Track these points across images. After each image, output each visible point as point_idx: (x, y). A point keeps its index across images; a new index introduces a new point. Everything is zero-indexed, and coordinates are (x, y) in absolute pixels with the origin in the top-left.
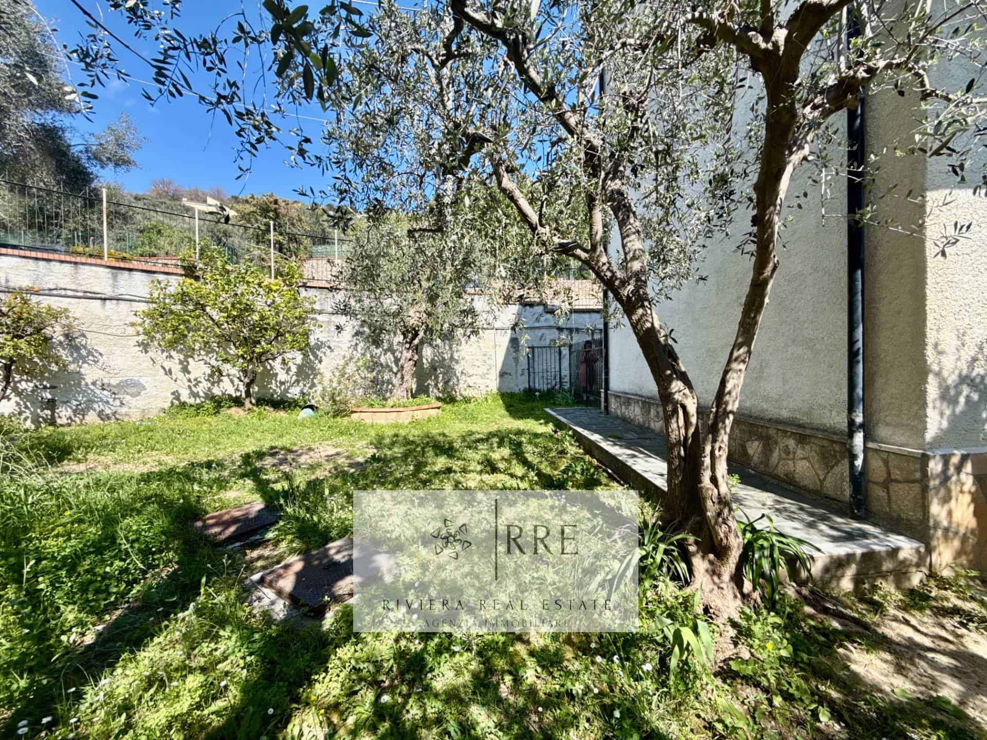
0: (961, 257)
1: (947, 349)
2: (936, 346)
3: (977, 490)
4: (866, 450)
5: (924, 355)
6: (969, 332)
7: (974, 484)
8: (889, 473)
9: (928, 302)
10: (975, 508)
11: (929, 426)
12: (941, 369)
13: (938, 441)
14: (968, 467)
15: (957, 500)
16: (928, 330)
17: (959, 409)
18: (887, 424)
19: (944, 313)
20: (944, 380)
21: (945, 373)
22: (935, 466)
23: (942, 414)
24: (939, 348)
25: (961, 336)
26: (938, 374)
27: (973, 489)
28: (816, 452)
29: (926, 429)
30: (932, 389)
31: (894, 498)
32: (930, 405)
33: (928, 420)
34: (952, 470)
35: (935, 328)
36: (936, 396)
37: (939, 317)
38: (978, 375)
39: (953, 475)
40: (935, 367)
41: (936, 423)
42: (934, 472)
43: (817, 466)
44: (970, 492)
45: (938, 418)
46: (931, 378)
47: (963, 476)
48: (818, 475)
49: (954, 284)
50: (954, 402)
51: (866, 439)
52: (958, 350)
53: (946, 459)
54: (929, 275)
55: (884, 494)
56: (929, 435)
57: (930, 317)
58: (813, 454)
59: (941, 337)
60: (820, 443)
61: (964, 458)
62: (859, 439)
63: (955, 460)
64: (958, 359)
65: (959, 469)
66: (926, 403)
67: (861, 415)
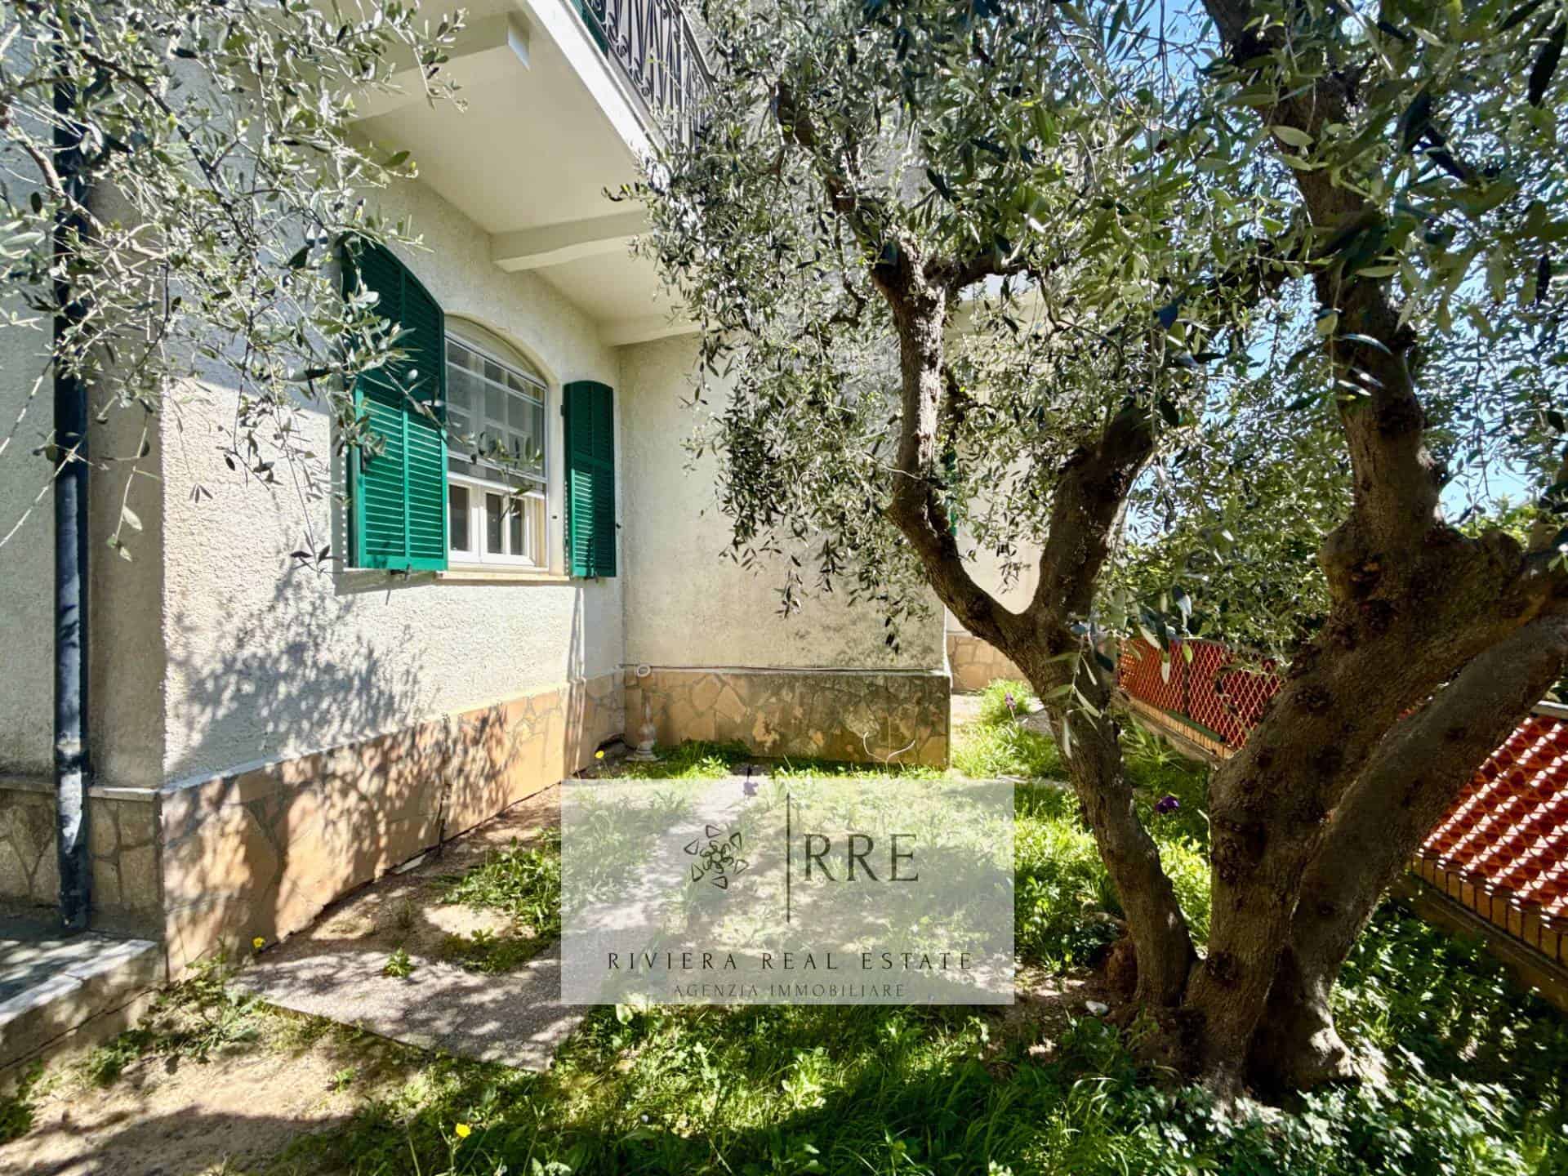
0: (226, 486)
1: (200, 623)
2: (179, 618)
3: (249, 825)
4: (87, 804)
5: (161, 633)
6: (240, 596)
7: (244, 817)
8: (119, 836)
9: (166, 549)
10: (247, 851)
11: (169, 746)
12: (190, 655)
13: (183, 767)
14: (235, 795)
15: (215, 851)
16: (167, 593)
17: (221, 712)
18: (123, 751)
19: (195, 567)
20: (197, 671)
21: (197, 661)
22: (174, 811)
23: (190, 725)
24: (187, 622)
25: (226, 605)
26: (183, 664)
27: (243, 825)
28: (21, 821)
29: (164, 751)
30: (175, 686)
31: (125, 877)
32: (170, 713)
33: (167, 736)
34: (205, 807)
35: (178, 589)
36: (181, 697)
37: (186, 573)
38: (254, 656)
39: (206, 816)
40: (178, 653)
41: (182, 739)
42: (172, 820)
43: (23, 848)
44: (237, 832)
45: (184, 730)
46: (171, 670)
47: (225, 811)
48: (24, 865)
49: (214, 525)
50: (214, 700)
51: (87, 783)
52: (220, 624)
53: (193, 794)
54: (167, 505)
55: (114, 874)
56: (169, 763)
57: (170, 572)
58: (18, 824)
59: (191, 603)
60: (27, 800)
61: (227, 784)
62: (72, 786)
63: (211, 791)
64: (222, 637)
65: (217, 803)
66: (165, 711)
67: (77, 740)
